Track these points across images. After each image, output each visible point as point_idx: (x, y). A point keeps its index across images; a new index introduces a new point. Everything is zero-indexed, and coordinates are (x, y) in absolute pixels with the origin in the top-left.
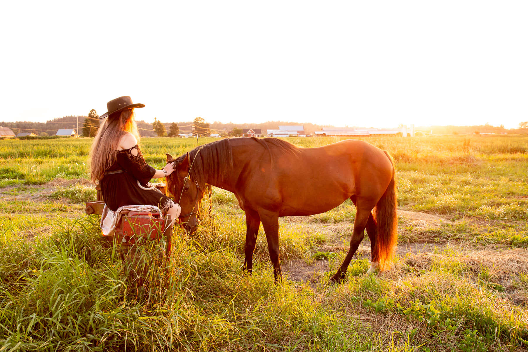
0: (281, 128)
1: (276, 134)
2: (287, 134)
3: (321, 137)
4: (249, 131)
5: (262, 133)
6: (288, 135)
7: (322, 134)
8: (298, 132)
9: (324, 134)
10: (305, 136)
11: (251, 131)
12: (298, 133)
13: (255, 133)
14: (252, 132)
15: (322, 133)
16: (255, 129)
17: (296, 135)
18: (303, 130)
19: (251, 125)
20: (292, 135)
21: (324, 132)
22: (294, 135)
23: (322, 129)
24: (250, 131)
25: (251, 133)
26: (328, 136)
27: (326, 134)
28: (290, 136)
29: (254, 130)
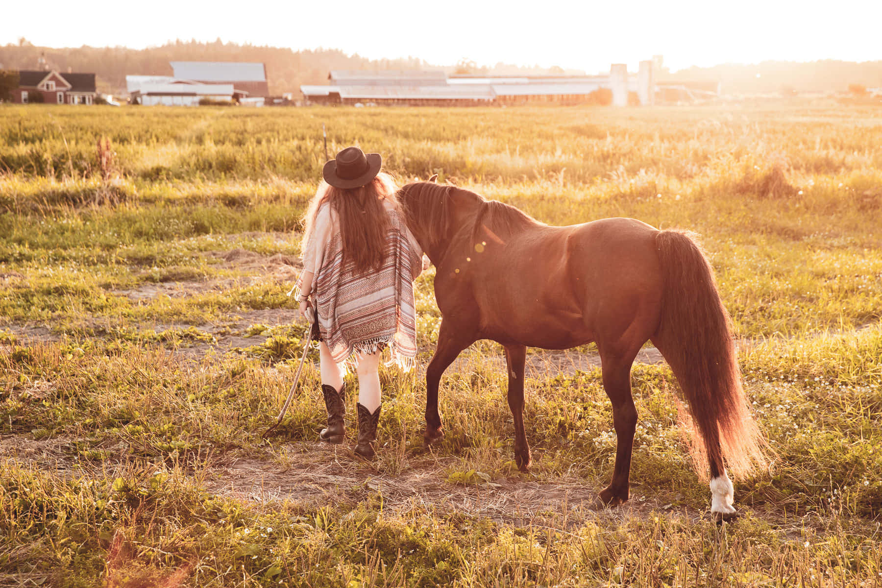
0: (181, 70)
1: (150, 94)
2: (194, 95)
3: (319, 109)
4: (45, 81)
5: (98, 91)
6: (197, 99)
7: (327, 93)
8: (237, 85)
9: (333, 98)
10: (260, 101)
11: (54, 78)
12: (235, 88)
13: (69, 86)
14: (59, 84)
15: (325, 90)
16: (70, 71)
17: (229, 99)
18: (261, 78)
19: (57, 56)
20: (212, 98)
21: (334, 89)
22: (219, 99)
23: (330, 77)
24: (51, 79)
25: (54, 89)
26: (351, 101)
27: (343, 95)
28: (203, 103)
29: (65, 76)
